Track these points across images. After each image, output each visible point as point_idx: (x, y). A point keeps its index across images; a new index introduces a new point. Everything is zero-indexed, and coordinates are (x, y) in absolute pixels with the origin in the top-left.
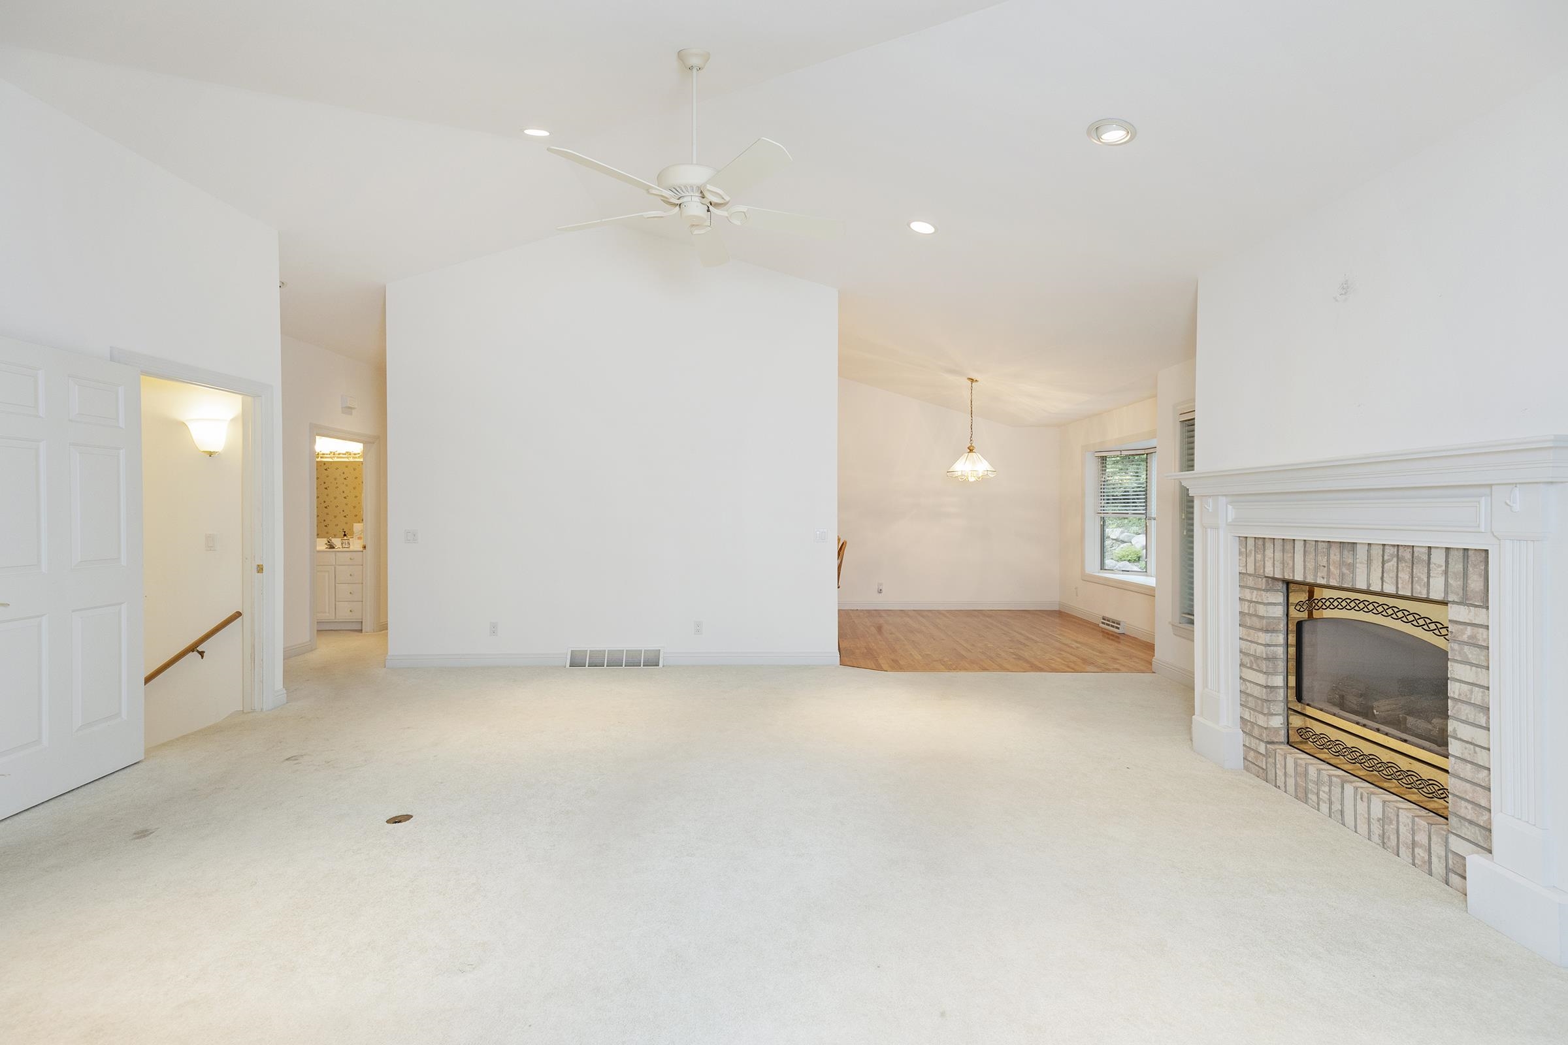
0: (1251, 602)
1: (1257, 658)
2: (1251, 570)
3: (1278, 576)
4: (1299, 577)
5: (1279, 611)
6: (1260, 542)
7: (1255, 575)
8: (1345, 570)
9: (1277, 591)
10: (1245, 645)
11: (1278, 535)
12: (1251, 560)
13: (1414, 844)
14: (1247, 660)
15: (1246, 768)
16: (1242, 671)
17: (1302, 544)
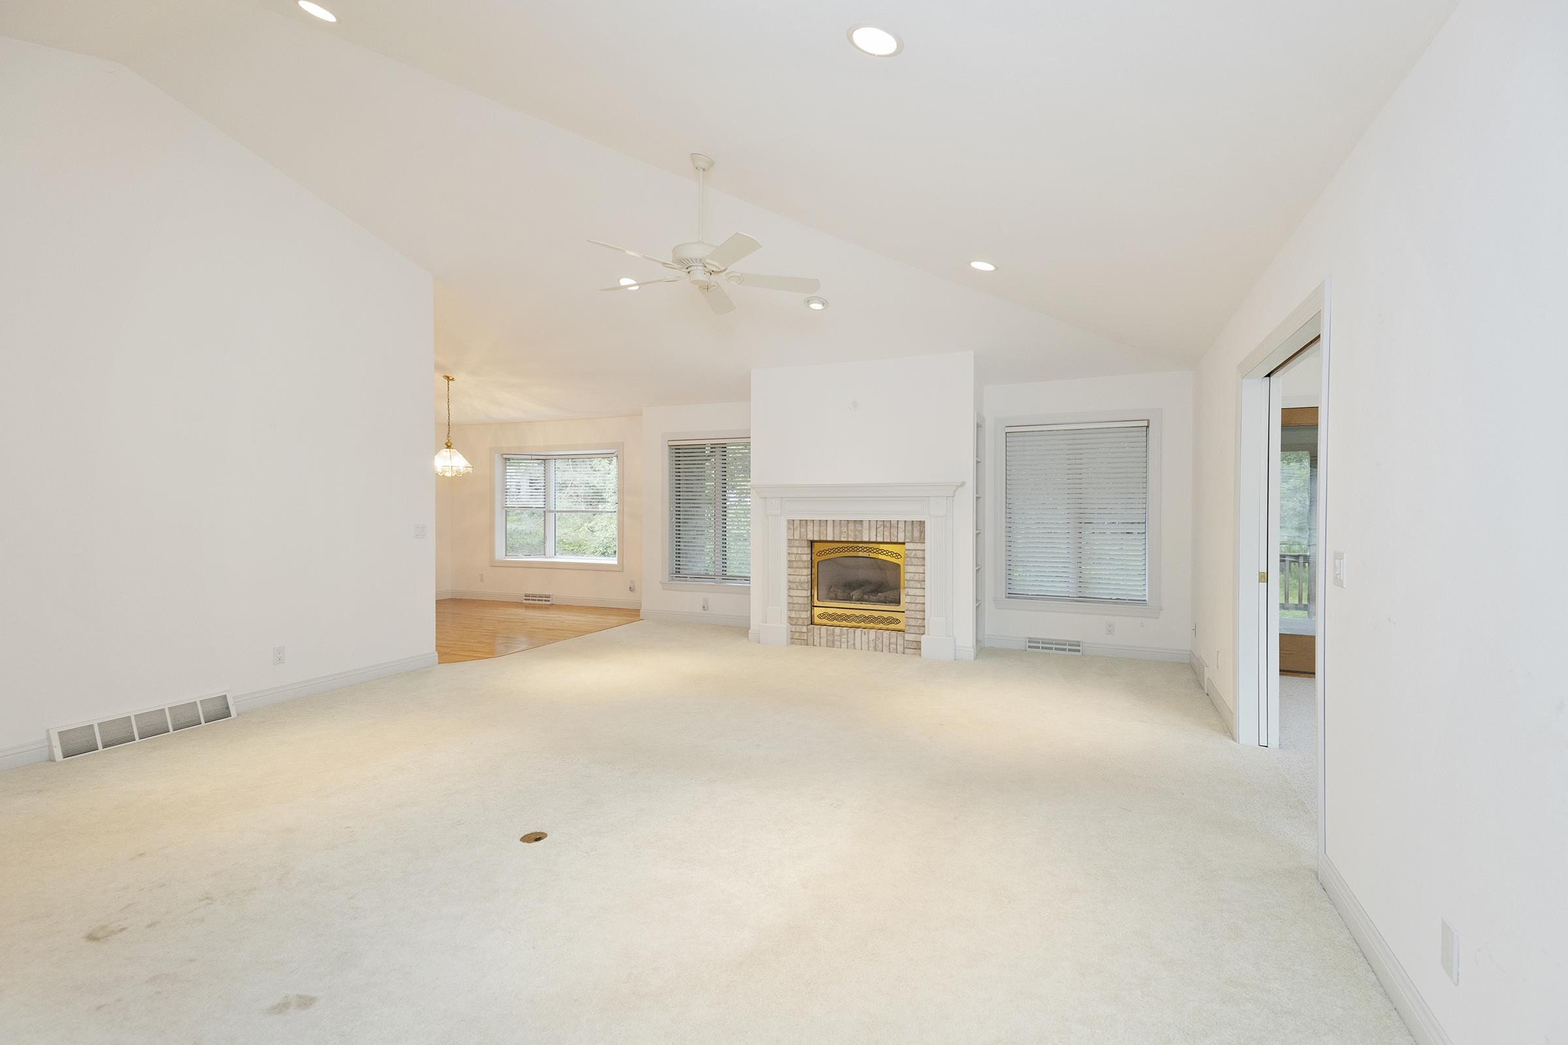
0: (797, 554)
2: (797, 537)
3: (810, 538)
5: (808, 558)
7: (800, 540)
8: (857, 533)
9: (807, 547)
10: (791, 578)
11: (817, 518)
12: (797, 532)
13: (890, 644)
14: (791, 585)
15: (792, 643)
16: (789, 592)
17: (832, 522)
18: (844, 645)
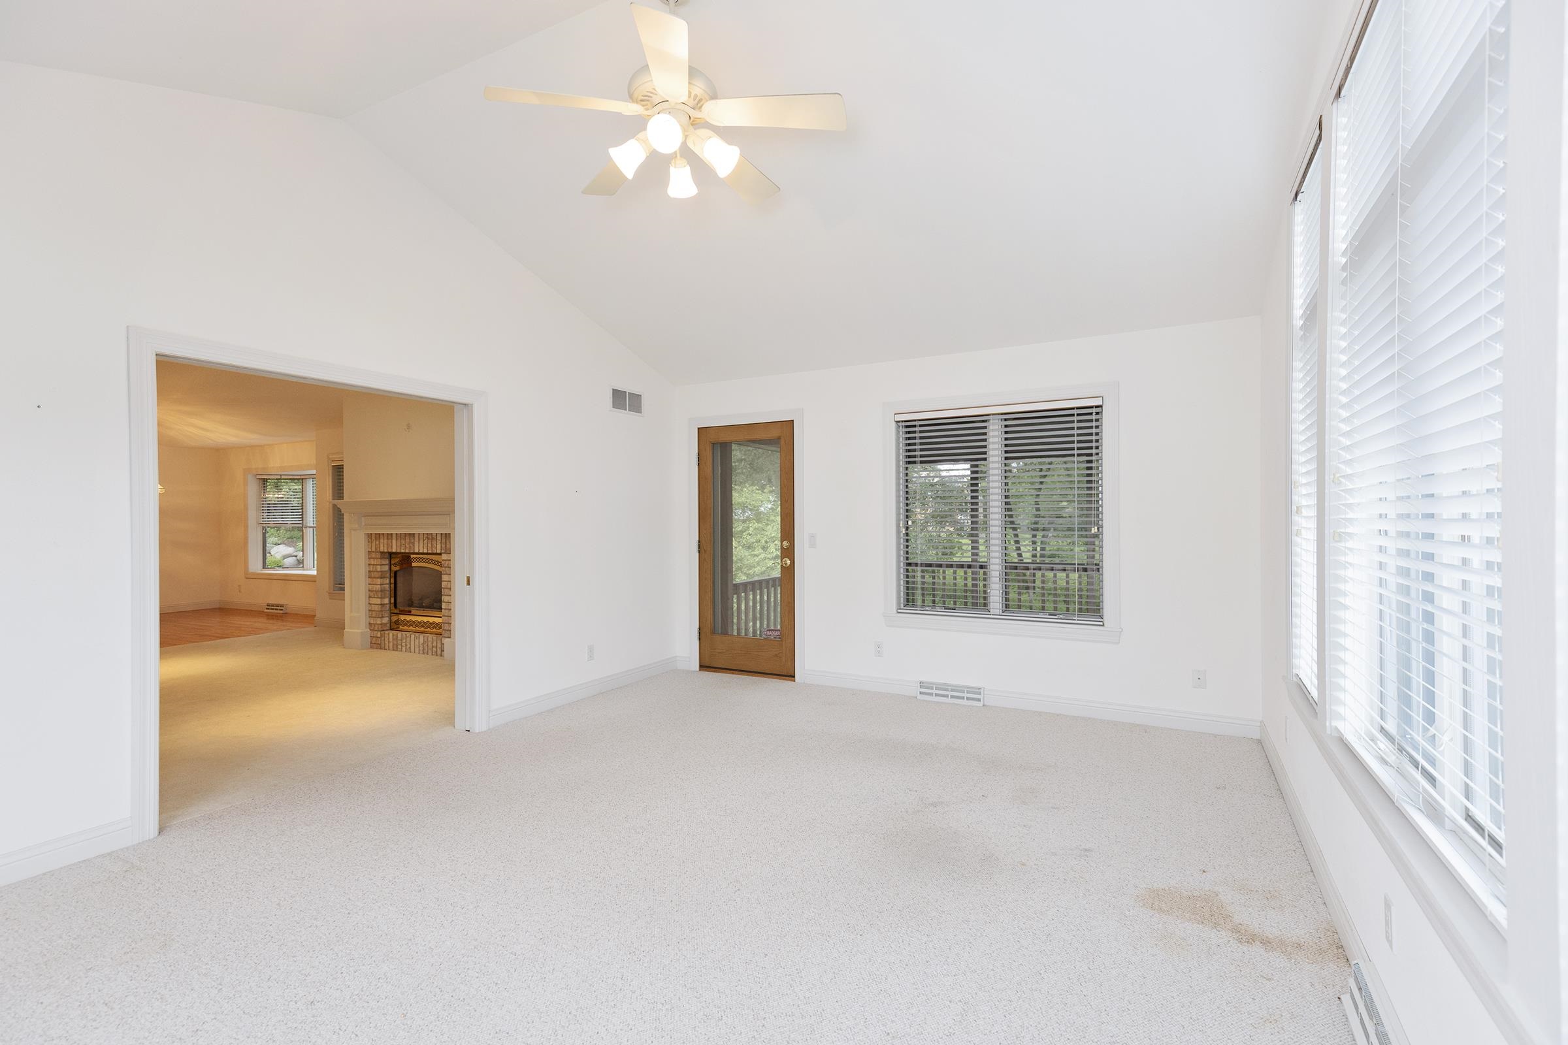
0: (374, 565)
1: (376, 591)
2: (374, 550)
3: (386, 551)
4: (394, 551)
5: (386, 568)
6: (378, 536)
7: (376, 552)
8: (411, 545)
9: (386, 558)
10: (370, 587)
11: (386, 532)
12: (374, 544)
13: (433, 647)
14: (372, 594)
15: (371, 647)
16: (369, 600)
17: (395, 535)
18: (404, 649)
